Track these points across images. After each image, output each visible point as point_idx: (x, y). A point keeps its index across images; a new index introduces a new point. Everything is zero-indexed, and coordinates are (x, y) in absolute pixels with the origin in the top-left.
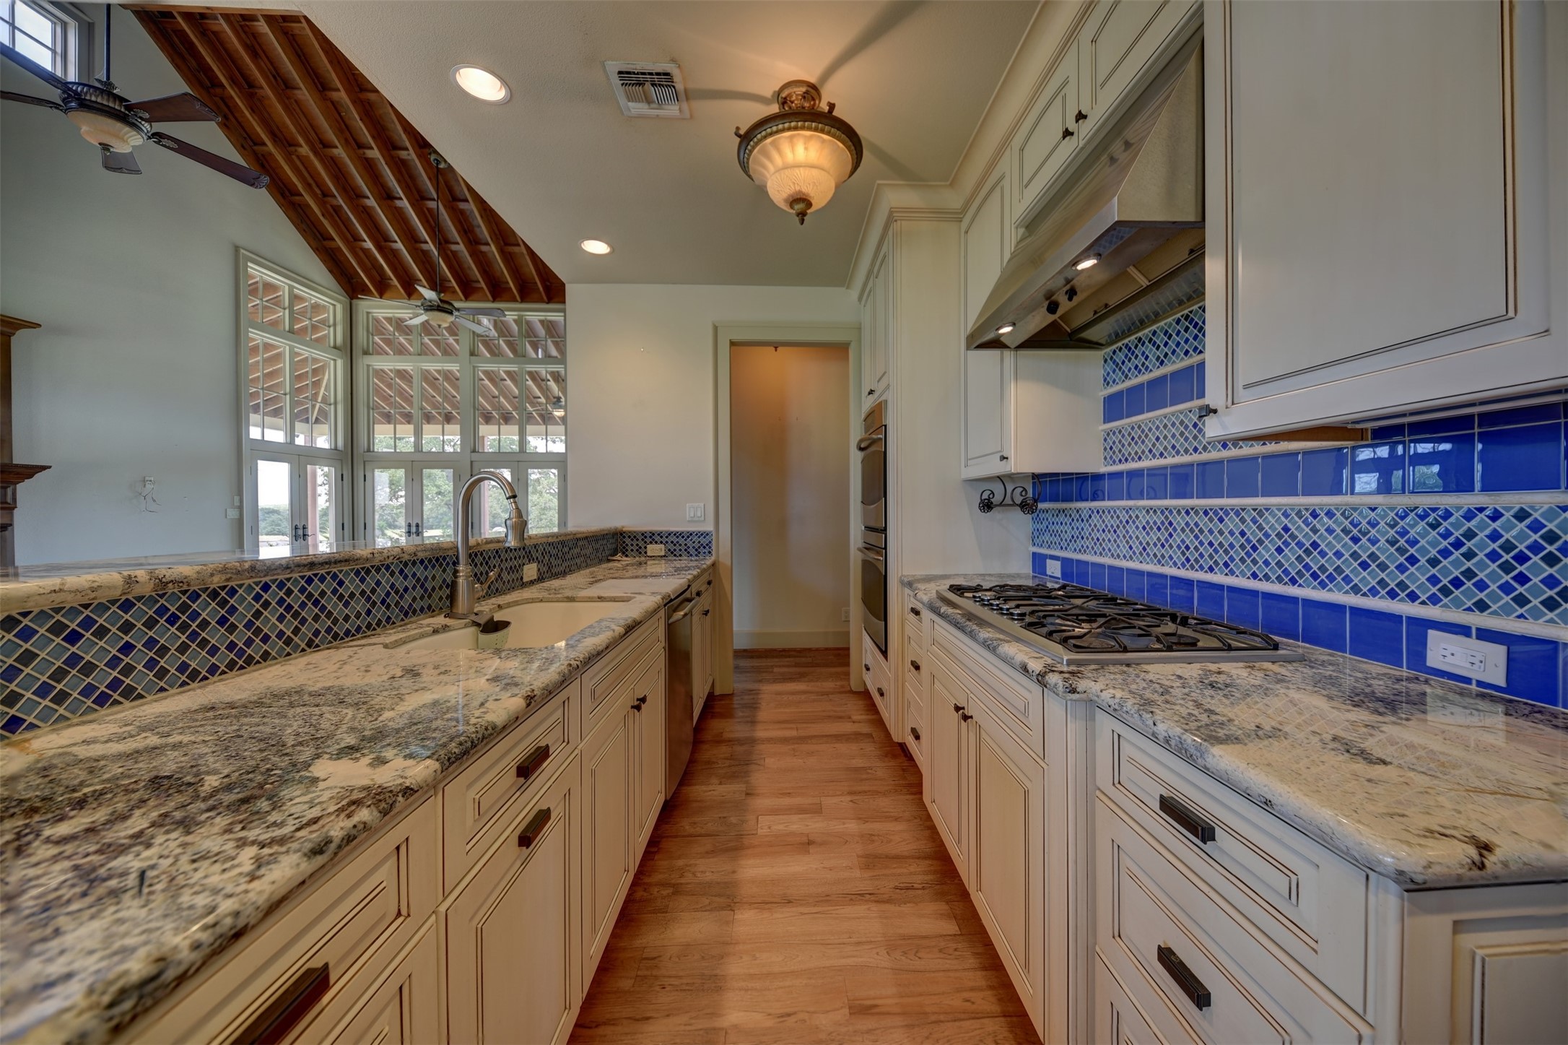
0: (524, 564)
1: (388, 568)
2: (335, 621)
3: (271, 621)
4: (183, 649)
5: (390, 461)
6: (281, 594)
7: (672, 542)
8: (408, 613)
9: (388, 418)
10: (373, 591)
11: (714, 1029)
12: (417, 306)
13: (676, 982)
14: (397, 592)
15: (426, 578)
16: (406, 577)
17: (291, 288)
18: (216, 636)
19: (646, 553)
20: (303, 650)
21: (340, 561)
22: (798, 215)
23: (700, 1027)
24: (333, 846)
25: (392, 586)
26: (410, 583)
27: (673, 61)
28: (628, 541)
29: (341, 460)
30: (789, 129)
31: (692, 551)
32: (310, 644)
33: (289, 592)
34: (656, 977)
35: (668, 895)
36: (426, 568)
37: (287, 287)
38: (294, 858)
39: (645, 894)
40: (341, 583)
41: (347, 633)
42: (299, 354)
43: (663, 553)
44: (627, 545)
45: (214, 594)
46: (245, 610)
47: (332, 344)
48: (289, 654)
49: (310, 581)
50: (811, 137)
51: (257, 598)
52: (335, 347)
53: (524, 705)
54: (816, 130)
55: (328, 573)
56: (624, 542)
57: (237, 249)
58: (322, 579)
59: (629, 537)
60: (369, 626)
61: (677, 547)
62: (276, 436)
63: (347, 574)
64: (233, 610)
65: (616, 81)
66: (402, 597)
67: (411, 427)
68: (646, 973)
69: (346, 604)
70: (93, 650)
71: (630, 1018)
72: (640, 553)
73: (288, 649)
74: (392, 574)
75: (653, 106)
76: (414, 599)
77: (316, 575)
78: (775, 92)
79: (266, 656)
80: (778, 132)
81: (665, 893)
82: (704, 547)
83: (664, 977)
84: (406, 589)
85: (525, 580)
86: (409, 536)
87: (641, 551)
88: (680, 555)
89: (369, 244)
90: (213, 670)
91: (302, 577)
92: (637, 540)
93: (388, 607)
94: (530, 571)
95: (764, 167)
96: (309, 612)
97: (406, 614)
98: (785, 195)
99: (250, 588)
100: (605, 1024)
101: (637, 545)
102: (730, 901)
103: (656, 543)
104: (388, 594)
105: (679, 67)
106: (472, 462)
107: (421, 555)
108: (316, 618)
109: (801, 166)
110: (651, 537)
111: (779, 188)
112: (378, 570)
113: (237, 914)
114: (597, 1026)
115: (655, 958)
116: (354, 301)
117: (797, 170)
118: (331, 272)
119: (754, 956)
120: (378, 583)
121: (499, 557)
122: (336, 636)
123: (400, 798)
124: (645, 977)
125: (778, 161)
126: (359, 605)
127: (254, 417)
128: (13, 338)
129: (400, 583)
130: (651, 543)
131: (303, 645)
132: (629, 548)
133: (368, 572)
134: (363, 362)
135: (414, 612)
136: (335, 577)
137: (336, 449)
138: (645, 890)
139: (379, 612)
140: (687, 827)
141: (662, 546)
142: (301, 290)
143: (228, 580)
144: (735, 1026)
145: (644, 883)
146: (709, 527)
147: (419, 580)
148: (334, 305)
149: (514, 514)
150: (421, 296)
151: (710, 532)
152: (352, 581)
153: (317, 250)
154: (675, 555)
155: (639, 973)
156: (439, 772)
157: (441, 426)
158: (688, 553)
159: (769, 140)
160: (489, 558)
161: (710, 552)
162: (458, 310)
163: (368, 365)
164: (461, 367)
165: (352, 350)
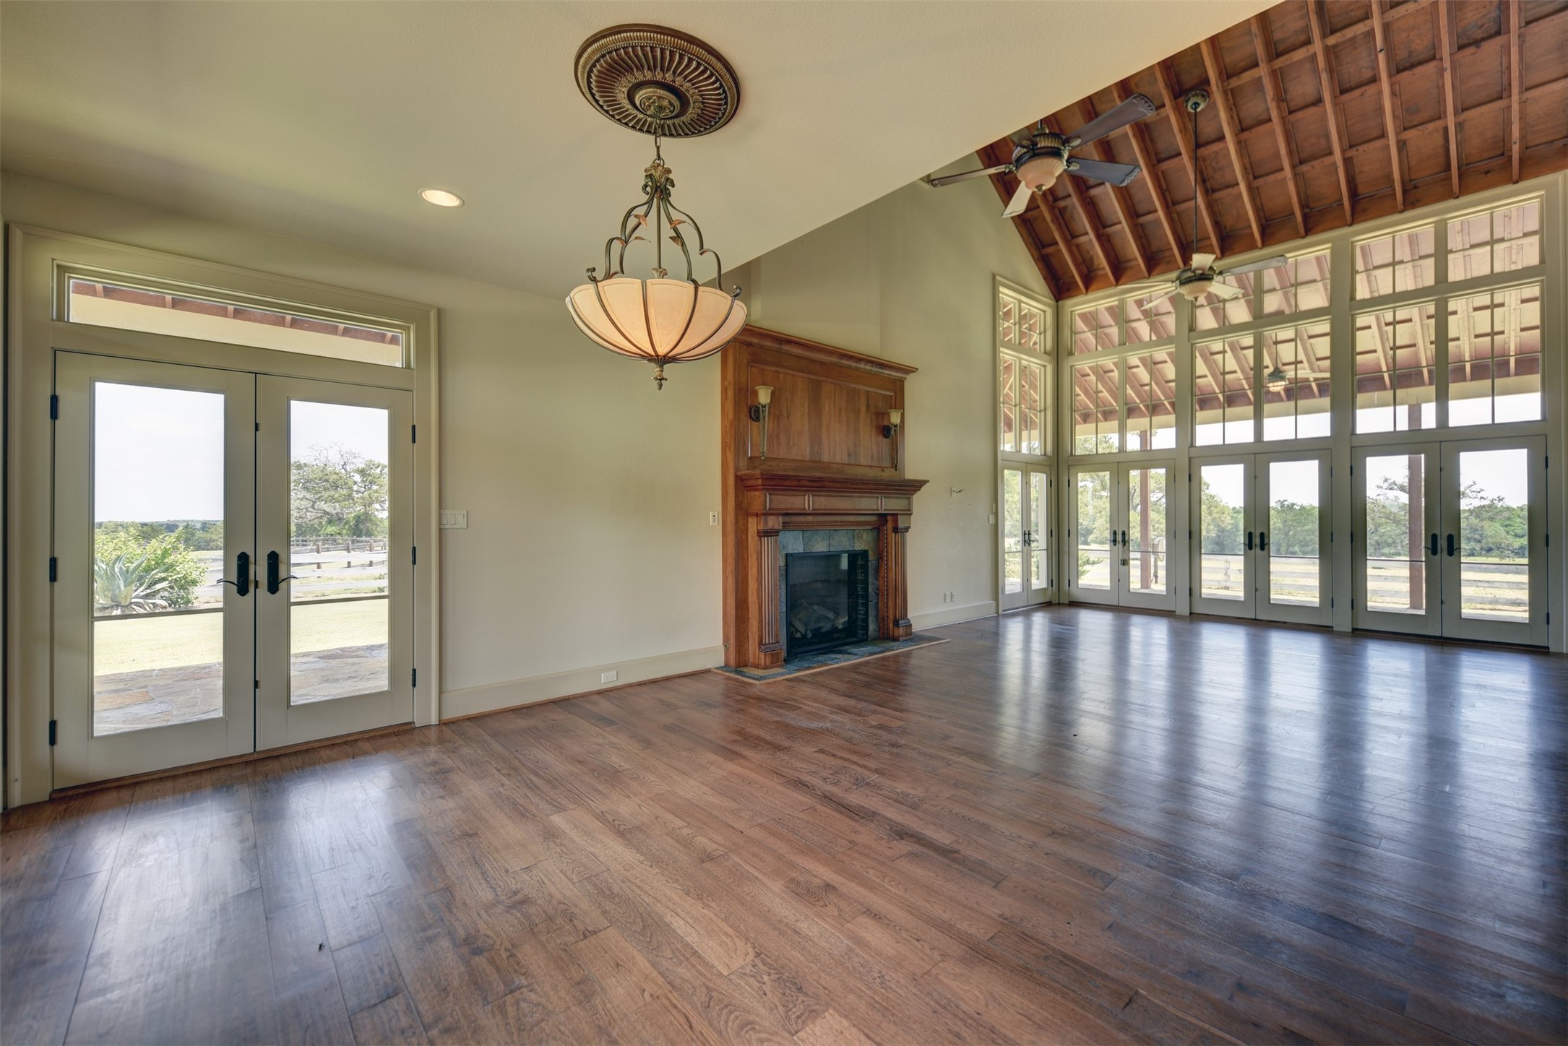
5: (1093, 463)
9: (1086, 418)
17: (1020, 302)
29: (1050, 466)
37: (1016, 303)
47: (1042, 349)
52: (1046, 353)
57: (994, 277)
86: (1115, 545)
89: (1090, 237)
106: (1190, 459)
116: (1060, 302)
118: (1045, 279)
128: (907, 382)
134: (1067, 365)
137: (1045, 455)
142: (1026, 303)
148: (1044, 312)
153: (1039, 259)
157: (1148, 419)
163: (1072, 367)
164: (1176, 347)
165: (1059, 353)
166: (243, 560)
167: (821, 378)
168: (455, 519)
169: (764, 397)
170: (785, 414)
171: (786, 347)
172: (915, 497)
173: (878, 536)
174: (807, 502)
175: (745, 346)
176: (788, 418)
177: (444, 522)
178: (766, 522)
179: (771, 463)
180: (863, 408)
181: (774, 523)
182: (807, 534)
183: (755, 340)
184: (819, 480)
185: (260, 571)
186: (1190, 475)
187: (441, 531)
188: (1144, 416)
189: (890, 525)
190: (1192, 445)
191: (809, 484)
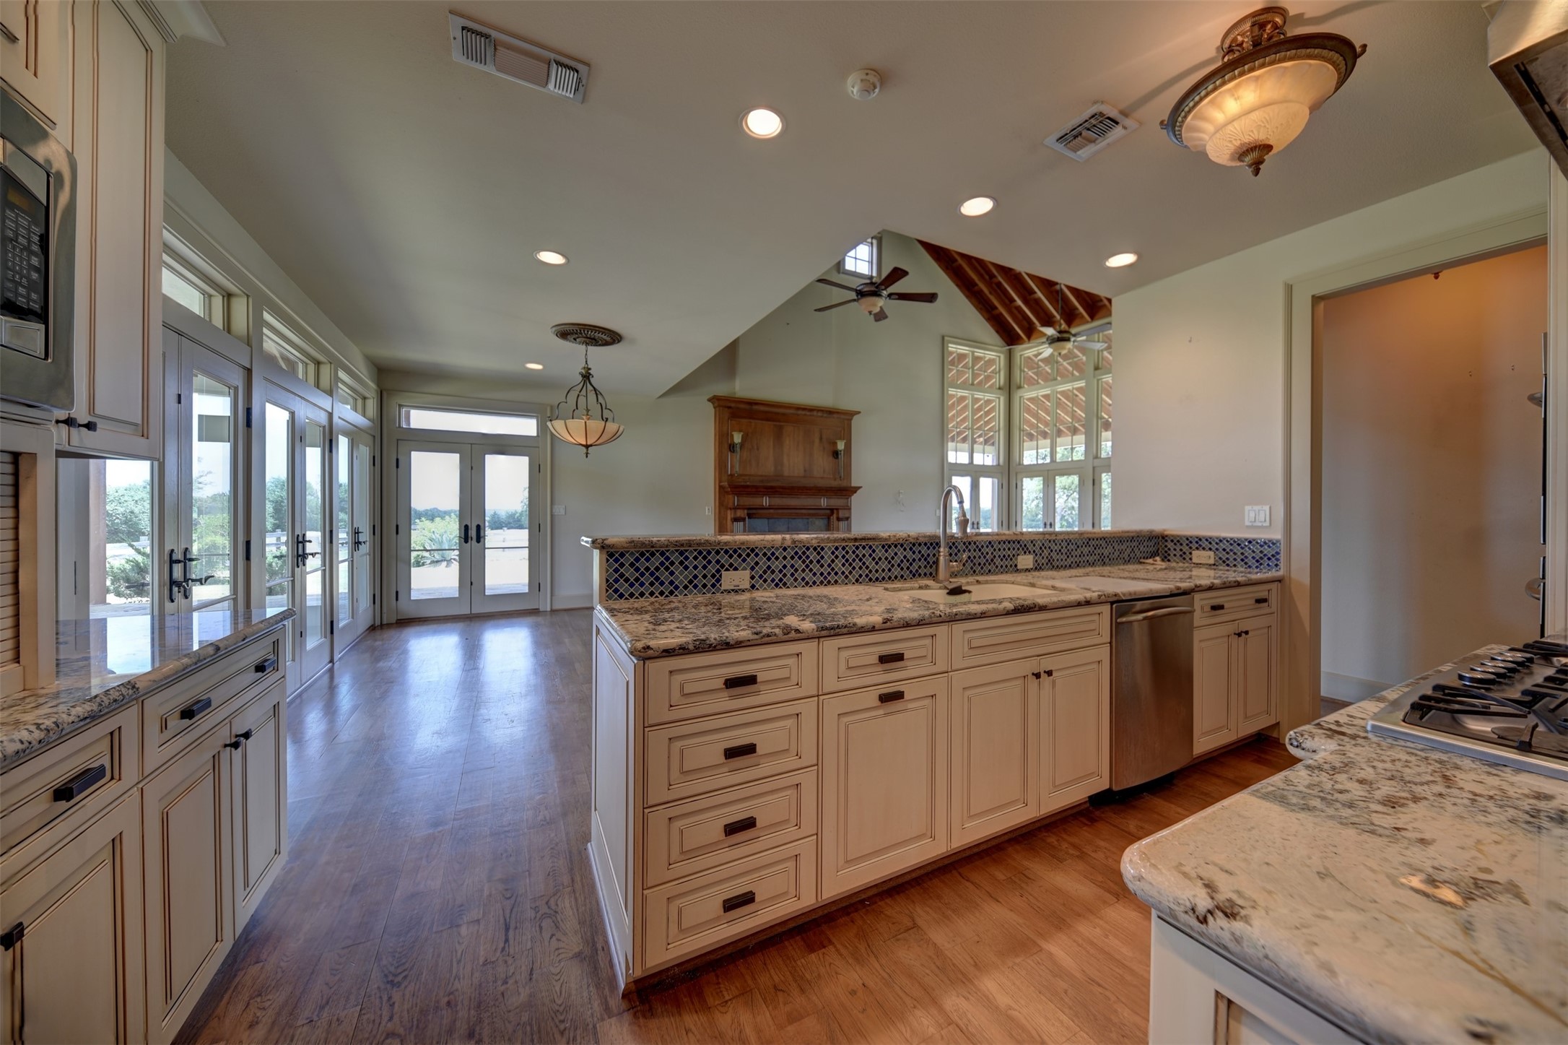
0: (1018, 555)
1: (902, 546)
2: (870, 571)
3: (838, 564)
4: (803, 571)
5: (1033, 471)
6: (844, 553)
7: (1224, 550)
8: (915, 575)
9: (1031, 437)
10: (893, 558)
11: (1035, 942)
12: (1043, 343)
13: (1030, 898)
14: (908, 561)
15: (928, 555)
16: (914, 553)
17: (973, 352)
18: (816, 568)
19: (1191, 559)
20: (853, 583)
21: (871, 539)
22: (1250, 166)
23: (1026, 933)
24: (762, 635)
25: (905, 557)
26: (917, 556)
27: (1095, 102)
28: (1170, 545)
29: (1002, 473)
30: (1207, 95)
31: (1251, 562)
32: (857, 580)
33: (847, 552)
34: (1022, 888)
35: (1072, 855)
36: (928, 548)
37: (971, 353)
38: (749, 632)
39: (1056, 843)
40: (874, 551)
41: (877, 579)
42: (980, 400)
43: (1212, 561)
44: (1169, 549)
45: (815, 549)
46: (828, 557)
47: (998, 386)
48: (846, 584)
49: (857, 548)
50: (1237, 86)
51: (833, 553)
52: (1000, 388)
53: (881, 622)
54: (1241, 74)
55: (867, 545)
56: (1166, 546)
57: (943, 336)
58: (864, 548)
59: (1172, 541)
60: (890, 578)
61: (1231, 557)
62: (963, 458)
63: (877, 547)
64: (822, 557)
65: (1060, 147)
66: (911, 564)
67: (1048, 441)
68: (1017, 881)
69: (877, 563)
70: (776, 565)
71: (988, 892)
72: (1184, 559)
73: (846, 581)
74: (905, 549)
75: (1097, 142)
76: (920, 567)
77: (861, 545)
78: (1217, 48)
79: (836, 582)
80: (1196, 104)
81: (1071, 851)
82: (1269, 559)
83: (1027, 892)
84: (914, 560)
85: (1019, 567)
87: (1185, 557)
88: (1235, 566)
89: (1019, 302)
90: (814, 583)
91: (854, 546)
92: (1181, 544)
93: (902, 569)
94: (1025, 561)
95: (1201, 139)
96: (857, 564)
97: (914, 575)
98: (1228, 156)
99: (830, 548)
100: (972, 883)
101: (1181, 550)
102: (1122, 893)
103: (1204, 549)
104: (902, 561)
105: (1102, 102)
106: (1094, 468)
107: (921, 540)
108: (860, 568)
109: (1233, 121)
110: (1197, 542)
111: (1220, 150)
112: (896, 546)
113: (727, 637)
114: (967, 880)
115: (1030, 879)
116: (1012, 350)
117: (1230, 127)
118: (997, 332)
119: (1107, 935)
120: (896, 554)
121: (992, 546)
122: (870, 580)
123: (793, 632)
124: (1015, 882)
125: (1210, 128)
126: (884, 565)
127: (951, 445)
128: (853, 421)
129: (910, 555)
130: (1197, 548)
131: (854, 581)
132: (1172, 553)
133: (890, 547)
134: (1017, 395)
135: (920, 575)
136: (870, 547)
137: (999, 465)
138: (1058, 841)
139: (896, 571)
140: (1131, 826)
141: (1211, 553)
142: (979, 353)
143: (819, 543)
144: (1051, 954)
145: (1060, 837)
146: (1277, 535)
147: (923, 556)
148: (998, 357)
149: (961, 515)
150: (1044, 335)
151: (1278, 541)
152: (880, 551)
153: (988, 320)
154: (1228, 565)
155: (1013, 877)
156: (815, 630)
157: (1070, 438)
158: (1246, 563)
159: (1189, 118)
160: (982, 547)
161: (1277, 565)
162: (1074, 335)
163: (1020, 397)
164: (1086, 383)
165: (1009, 388)
166: (466, 528)
167: (782, 424)
168: (559, 510)
169: (737, 438)
170: (756, 447)
171: (755, 407)
172: (853, 497)
173: (828, 523)
174: (766, 501)
175: (726, 409)
176: (758, 449)
177: (554, 511)
178: (735, 513)
179: (743, 478)
180: (817, 440)
181: (740, 513)
182: (771, 521)
183: (733, 405)
184: (772, 487)
185: (473, 533)
186: (1094, 480)
187: (552, 516)
188: (1067, 435)
189: (835, 516)
190: (1097, 457)
191: (765, 490)
